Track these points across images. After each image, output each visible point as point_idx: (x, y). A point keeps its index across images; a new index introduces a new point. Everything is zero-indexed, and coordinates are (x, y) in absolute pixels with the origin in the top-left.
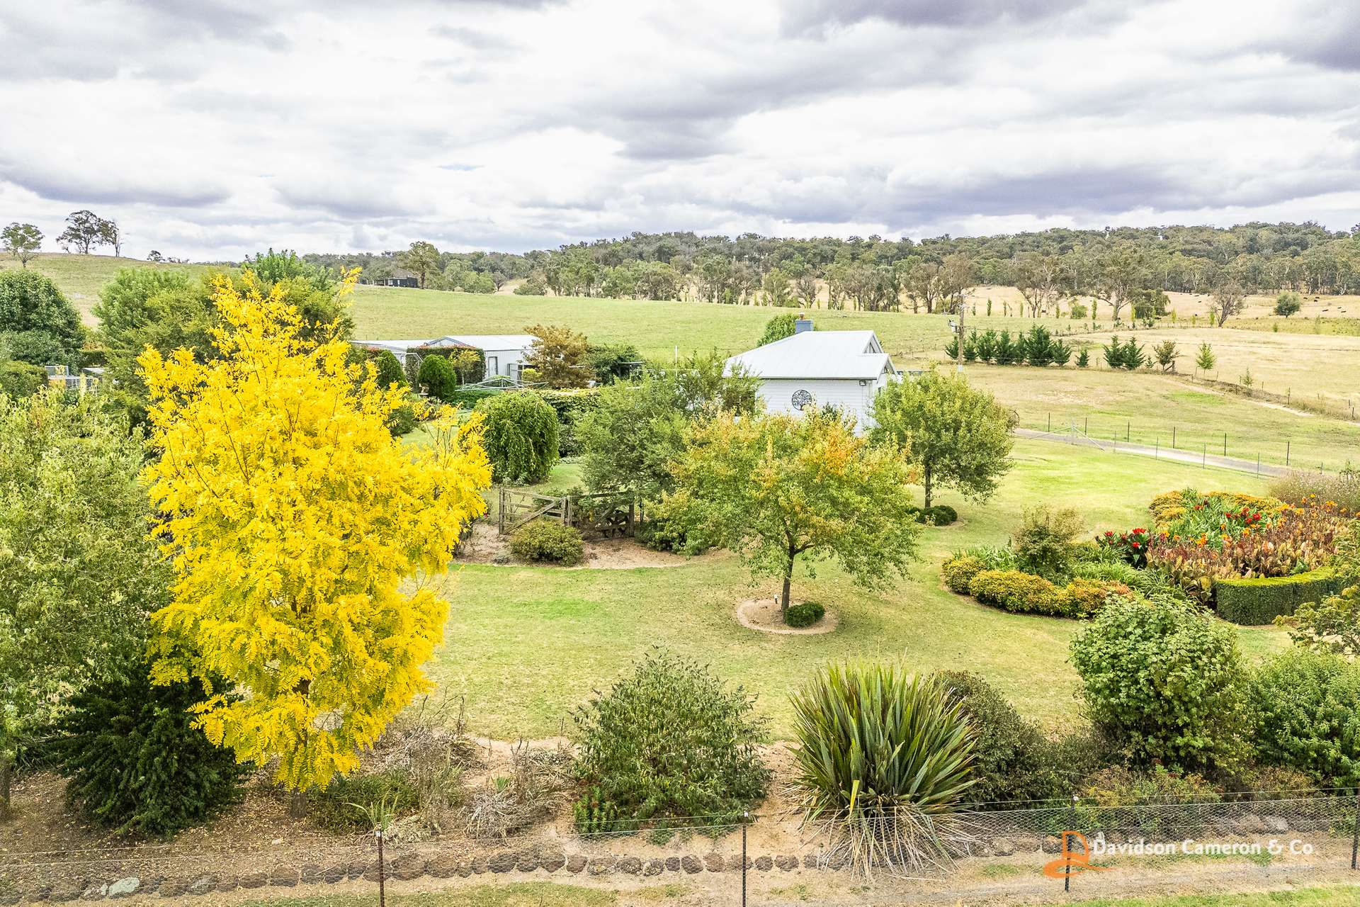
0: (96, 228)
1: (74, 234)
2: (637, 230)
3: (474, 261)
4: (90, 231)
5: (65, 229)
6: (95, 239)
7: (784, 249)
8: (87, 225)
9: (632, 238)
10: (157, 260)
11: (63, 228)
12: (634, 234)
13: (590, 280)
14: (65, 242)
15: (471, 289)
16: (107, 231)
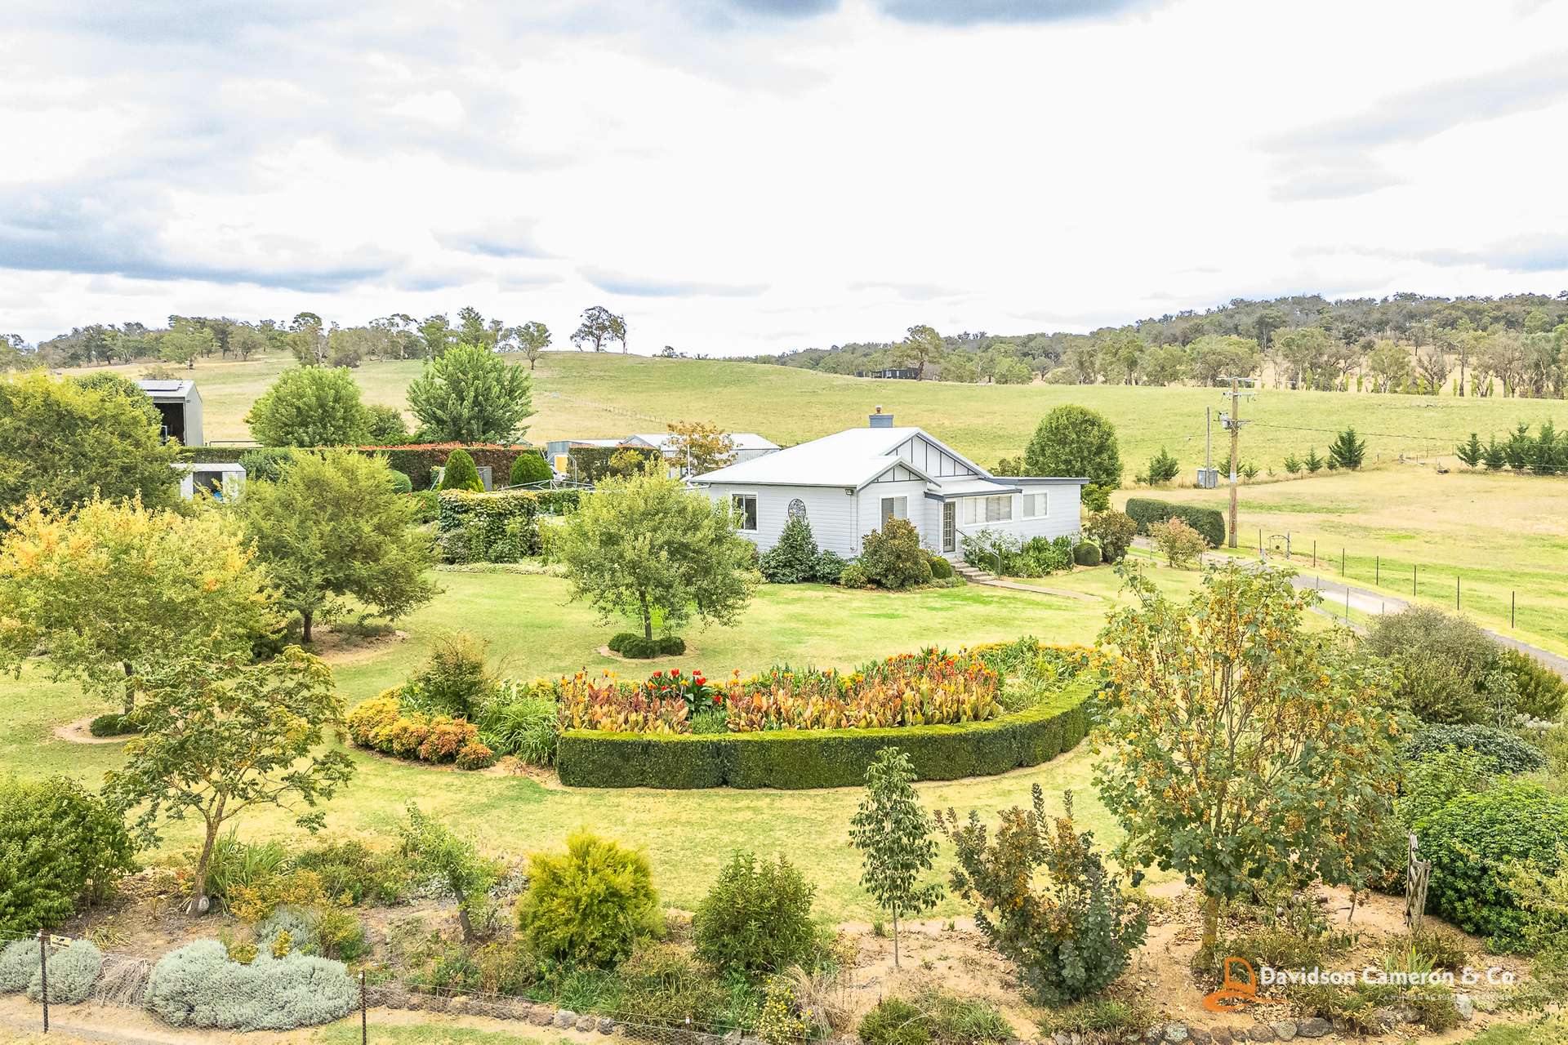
0: (607, 323)
1: (587, 332)
2: (1239, 296)
3: (1025, 344)
4: (603, 328)
5: (580, 326)
6: (606, 335)
7: (1447, 312)
8: (600, 321)
9: (1231, 306)
10: (670, 356)
11: (577, 323)
12: (1234, 302)
13: (1132, 364)
14: (578, 339)
15: (1004, 380)
16: (617, 327)
